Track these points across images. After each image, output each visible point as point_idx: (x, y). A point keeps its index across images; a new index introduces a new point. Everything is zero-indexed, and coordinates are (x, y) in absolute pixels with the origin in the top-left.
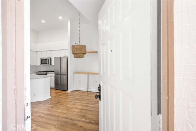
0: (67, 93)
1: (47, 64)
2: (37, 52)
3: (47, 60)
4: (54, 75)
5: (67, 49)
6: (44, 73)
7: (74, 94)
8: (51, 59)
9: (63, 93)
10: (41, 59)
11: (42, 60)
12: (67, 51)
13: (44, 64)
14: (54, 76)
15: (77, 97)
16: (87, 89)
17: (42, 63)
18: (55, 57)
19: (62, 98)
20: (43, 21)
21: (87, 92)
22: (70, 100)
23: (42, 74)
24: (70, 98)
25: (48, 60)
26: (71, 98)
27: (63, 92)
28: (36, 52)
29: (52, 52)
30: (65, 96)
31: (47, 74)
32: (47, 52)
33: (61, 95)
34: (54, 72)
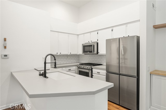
1: (91, 52)
2: (78, 35)
3: (92, 46)
4: (105, 72)
8: (97, 43)
10: (82, 44)
11: (84, 47)
13: (87, 52)
14: (105, 75)
17: (84, 51)
18: (106, 40)
23: (84, 68)
25: (94, 46)
28: (76, 36)
29: (99, 32)
31: (92, 68)
32: (92, 33)
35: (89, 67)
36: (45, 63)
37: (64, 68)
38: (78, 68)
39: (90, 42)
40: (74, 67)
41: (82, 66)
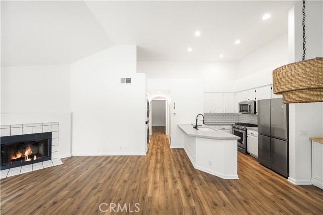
1: (247, 111)
2: (235, 92)
4: (258, 133)
8: (255, 103)
9: (271, 179)
10: (239, 103)
13: (244, 111)
17: (241, 111)
23: (239, 128)
24: (283, 208)
25: (250, 105)
29: (257, 90)
31: (247, 129)
32: (249, 91)
33: (264, 182)
35: (243, 127)
36: (197, 120)
37: (217, 127)
38: (234, 128)
40: (229, 127)
41: (237, 126)
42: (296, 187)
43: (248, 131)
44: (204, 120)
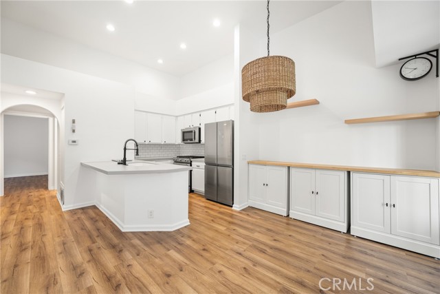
0: (231, 216)
1: (192, 140)
2: (177, 116)
3: (192, 132)
4: (205, 164)
5: (233, 104)
6: (185, 159)
7: (247, 222)
8: (200, 129)
9: (220, 213)
10: (182, 130)
11: (184, 133)
12: (232, 107)
13: (187, 140)
14: (204, 168)
15: (256, 235)
16: (286, 210)
17: (184, 140)
19: (217, 231)
20: (183, 46)
21: (285, 221)
22: (236, 247)
23: (181, 161)
24: (238, 238)
25: (195, 132)
26: (240, 235)
27: (222, 210)
28: (175, 118)
30: (225, 223)
31: (191, 162)
32: (193, 115)
33: (215, 217)
34: (203, 159)
35: (188, 159)
36: (125, 149)
39: (191, 127)
42: (240, 212)
43: (193, 163)
44: (137, 150)
